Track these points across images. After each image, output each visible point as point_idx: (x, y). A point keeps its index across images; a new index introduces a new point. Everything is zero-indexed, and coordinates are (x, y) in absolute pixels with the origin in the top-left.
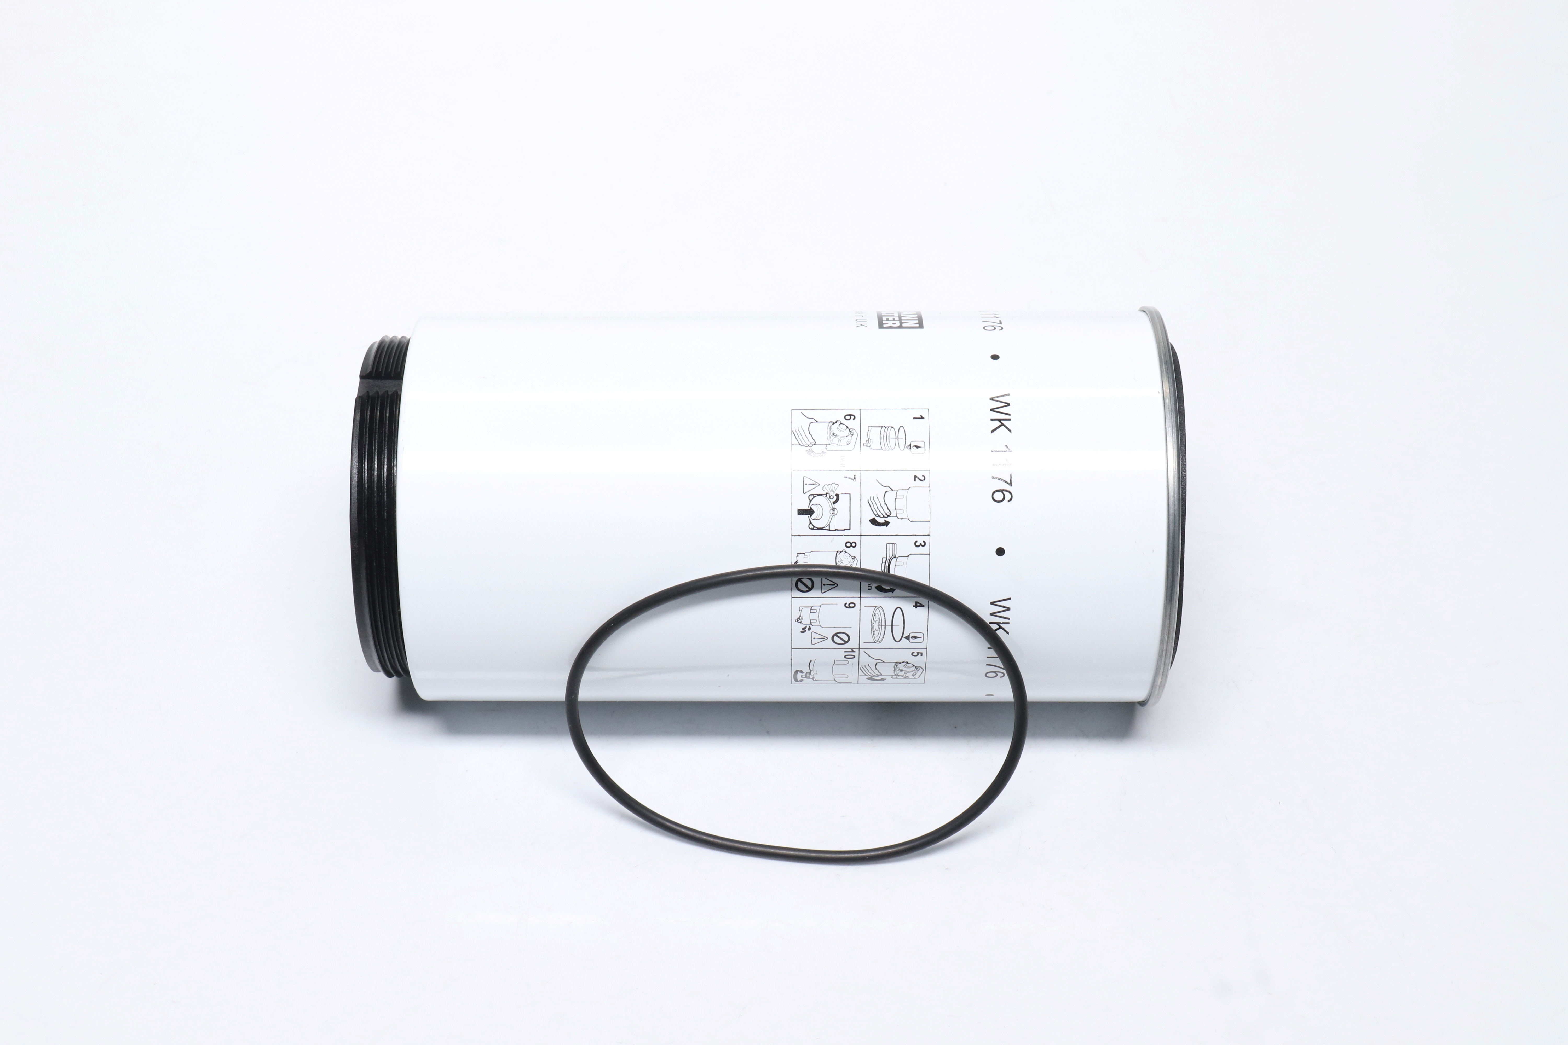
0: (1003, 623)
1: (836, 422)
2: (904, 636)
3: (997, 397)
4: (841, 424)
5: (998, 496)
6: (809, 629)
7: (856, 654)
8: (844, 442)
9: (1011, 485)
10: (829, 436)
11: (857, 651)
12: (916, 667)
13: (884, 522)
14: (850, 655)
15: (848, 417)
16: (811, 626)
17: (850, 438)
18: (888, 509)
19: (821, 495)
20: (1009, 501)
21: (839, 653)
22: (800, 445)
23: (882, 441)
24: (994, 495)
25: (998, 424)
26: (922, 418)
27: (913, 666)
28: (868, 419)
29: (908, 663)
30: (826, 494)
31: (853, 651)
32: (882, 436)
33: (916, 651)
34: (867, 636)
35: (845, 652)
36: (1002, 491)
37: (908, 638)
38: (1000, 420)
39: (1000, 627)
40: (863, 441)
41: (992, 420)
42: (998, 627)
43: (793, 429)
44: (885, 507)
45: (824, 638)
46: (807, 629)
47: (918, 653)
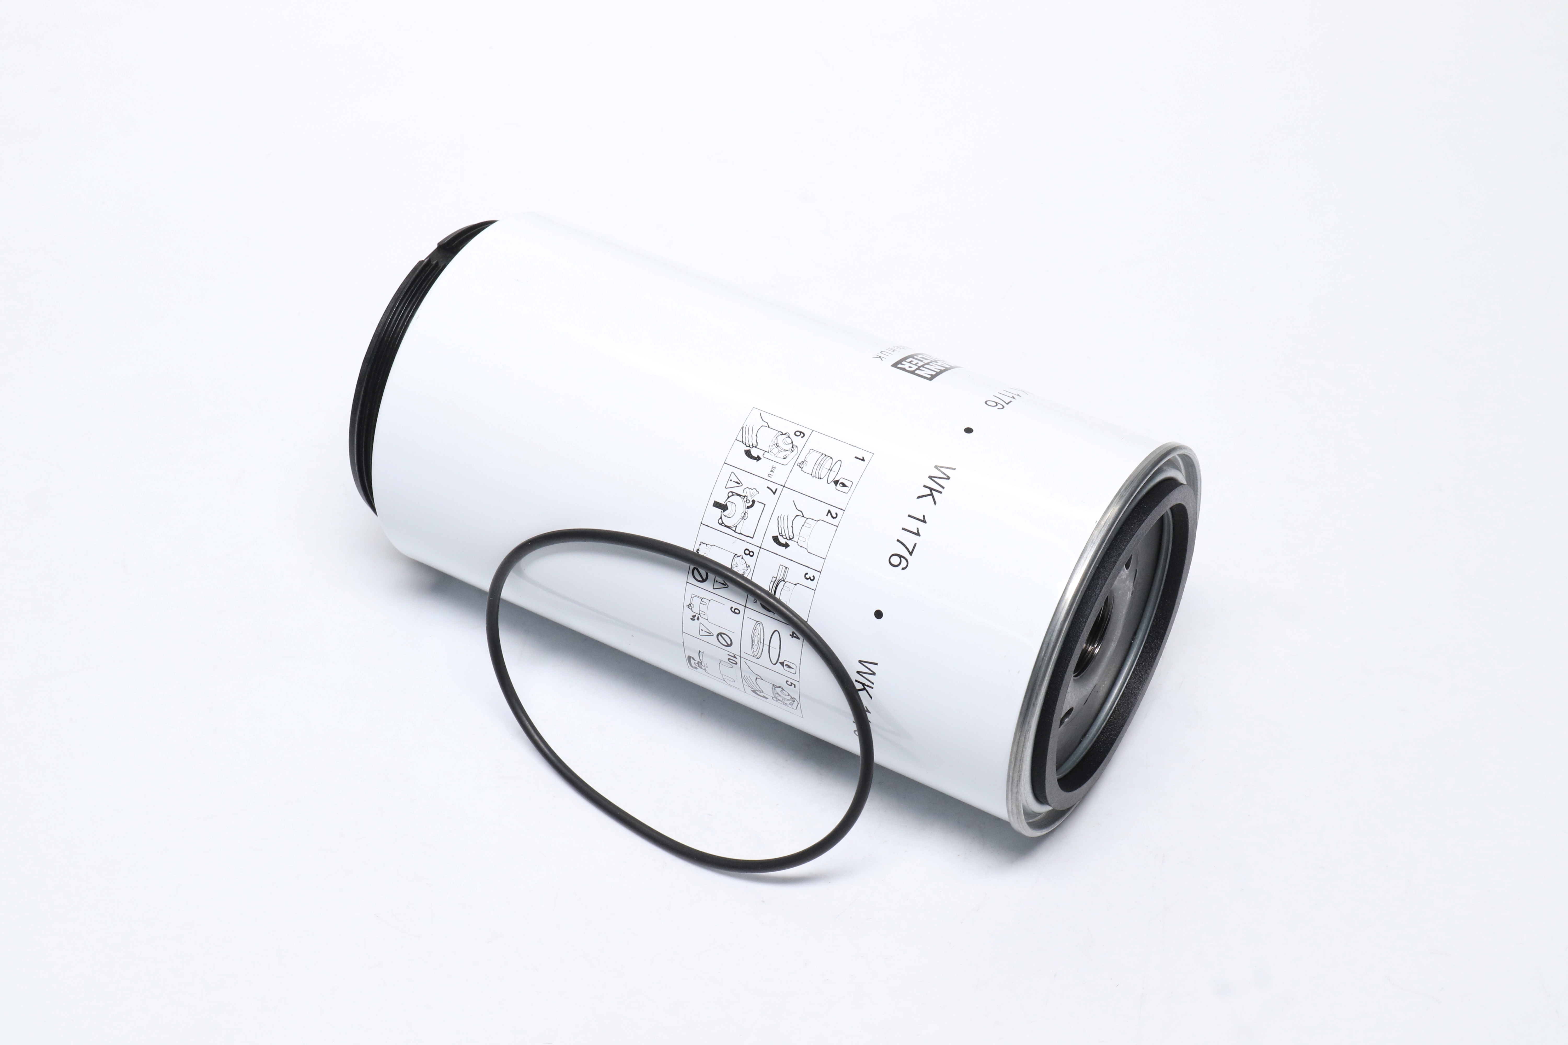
0: (867, 686)
1: (785, 434)
2: (779, 661)
3: (943, 467)
4: (789, 437)
5: (895, 561)
6: (698, 619)
7: (738, 660)
8: (782, 455)
9: (911, 554)
10: (772, 444)
11: (738, 658)
12: (791, 697)
13: (785, 543)
14: (733, 660)
15: (798, 434)
16: (699, 616)
17: (789, 453)
18: (793, 532)
19: (740, 495)
20: (903, 569)
21: (723, 654)
22: (743, 442)
23: (816, 467)
24: (892, 558)
25: (928, 492)
26: (863, 460)
27: (789, 695)
28: (815, 442)
29: (783, 690)
30: (745, 496)
31: (735, 657)
32: (818, 462)
33: (790, 681)
34: (747, 647)
35: (728, 655)
36: (900, 556)
37: (782, 664)
38: (931, 489)
39: (864, 689)
40: (799, 461)
41: (925, 486)
42: (863, 688)
43: (745, 426)
44: (790, 529)
45: (710, 634)
46: (696, 618)
47: (792, 683)
